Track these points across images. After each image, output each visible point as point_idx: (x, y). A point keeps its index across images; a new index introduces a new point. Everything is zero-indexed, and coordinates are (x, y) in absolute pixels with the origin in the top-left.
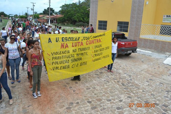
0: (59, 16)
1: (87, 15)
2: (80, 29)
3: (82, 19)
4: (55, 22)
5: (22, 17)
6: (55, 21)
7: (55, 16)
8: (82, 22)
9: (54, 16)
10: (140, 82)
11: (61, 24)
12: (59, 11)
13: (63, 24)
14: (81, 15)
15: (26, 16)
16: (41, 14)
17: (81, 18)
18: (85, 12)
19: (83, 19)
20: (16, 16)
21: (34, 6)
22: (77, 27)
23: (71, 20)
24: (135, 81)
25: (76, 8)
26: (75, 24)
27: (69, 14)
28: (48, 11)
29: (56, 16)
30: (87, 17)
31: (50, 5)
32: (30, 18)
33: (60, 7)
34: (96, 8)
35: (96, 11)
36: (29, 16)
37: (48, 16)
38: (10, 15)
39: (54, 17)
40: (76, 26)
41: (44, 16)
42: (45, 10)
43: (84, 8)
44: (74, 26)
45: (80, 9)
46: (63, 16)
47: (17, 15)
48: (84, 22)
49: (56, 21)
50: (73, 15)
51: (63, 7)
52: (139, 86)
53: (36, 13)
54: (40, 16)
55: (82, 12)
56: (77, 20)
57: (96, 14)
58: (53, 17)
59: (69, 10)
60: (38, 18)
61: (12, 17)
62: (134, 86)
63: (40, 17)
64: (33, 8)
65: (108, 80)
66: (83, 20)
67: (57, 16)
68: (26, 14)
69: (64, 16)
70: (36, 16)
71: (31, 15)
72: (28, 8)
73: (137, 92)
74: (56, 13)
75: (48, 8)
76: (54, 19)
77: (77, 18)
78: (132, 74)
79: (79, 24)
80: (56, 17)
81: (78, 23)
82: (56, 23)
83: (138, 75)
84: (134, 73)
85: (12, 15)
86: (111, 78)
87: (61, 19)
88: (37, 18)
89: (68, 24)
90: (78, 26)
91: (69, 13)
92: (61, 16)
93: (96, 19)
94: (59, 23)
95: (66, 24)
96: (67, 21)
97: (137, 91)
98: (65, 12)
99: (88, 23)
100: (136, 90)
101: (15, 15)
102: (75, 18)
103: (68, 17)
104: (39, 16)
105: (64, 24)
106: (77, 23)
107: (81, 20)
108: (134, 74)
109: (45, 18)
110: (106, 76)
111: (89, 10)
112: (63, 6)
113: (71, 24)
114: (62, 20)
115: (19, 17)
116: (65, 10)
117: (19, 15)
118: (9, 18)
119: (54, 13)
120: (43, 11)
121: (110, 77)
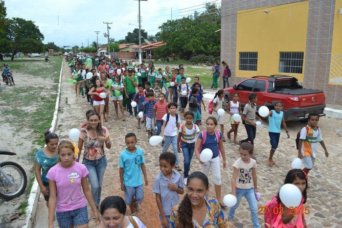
0: (158, 44)
1: (217, 40)
2: (200, 67)
3: (202, 48)
4: (149, 57)
5: (87, 51)
6: (150, 55)
7: (149, 45)
8: (202, 54)
9: (147, 44)
10: (339, 182)
11: (162, 60)
12: (156, 35)
13: (165, 60)
14: (201, 40)
15: (94, 48)
16: (122, 42)
17: (200, 45)
18: (207, 34)
19: (205, 47)
20: (76, 49)
21: (109, 28)
22: (194, 65)
23: (182, 51)
24: (328, 180)
25: (190, 27)
26: (188, 59)
27: (177, 40)
28: (136, 36)
29: (151, 44)
30: (212, 43)
31: (140, 26)
32: (101, 51)
33: (159, 28)
34: (234, 27)
35: (234, 33)
36: (99, 48)
37: (136, 46)
38: (64, 47)
39: (148, 47)
40: (192, 62)
41: (128, 47)
42: (129, 33)
43: (207, 26)
44: (187, 64)
45: (198, 29)
46: (165, 44)
47: (77, 47)
48: (207, 54)
49: (152, 54)
50: (185, 41)
51: (164, 28)
52: (337, 189)
53: (113, 40)
54: (121, 46)
55: (201, 35)
56: (194, 51)
57: (234, 39)
58: (146, 47)
59: (176, 32)
60: (117, 50)
61: (68, 51)
62: (325, 191)
63: (120, 48)
64: (107, 33)
65: (272, 177)
66: (206, 50)
67: (153, 44)
68: (95, 44)
69: (167, 45)
70: (113, 47)
71: (103, 46)
72: (97, 33)
73: (333, 204)
74: (151, 39)
75: (136, 31)
76: (148, 51)
77: (194, 46)
78: (319, 162)
79: (196, 59)
80: (151, 46)
81: (195, 56)
82: (152, 59)
83: (332, 165)
84: (324, 161)
85: (68, 47)
86: (277, 173)
87: (162, 50)
88: (115, 51)
89: (174, 59)
90: (196, 62)
91: (177, 39)
92: (161, 45)
93: (234, 51)
94: (158, 58)
95: (171, 59)
96: (173, 54)
97: (334, 201)
98: (168, 36)
99: (217, 54)
100: (331, 200)
101: (73, 48)
102: (189, 46)
103: (174, 47)
104: (118, 47)
105: (168, 60)
106: (194, 58)
107: (202, 51)
108: (323, 163)
109: (130, 50)
110: (265, 169)
111: (220, 31)
112: (165, 24)
113: (182, 58)
114: (164, 52)
115: (81, 51)
116: (169, 32)
117: (82, 47)
118: (64, 53)
119: (147, 39)
120: (126, 37)
121: (274, 172)
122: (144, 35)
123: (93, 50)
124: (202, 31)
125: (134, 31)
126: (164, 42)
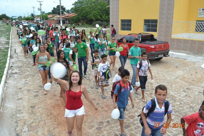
0: (72, 15)
1: (107, 12)
3: (99, 17)
4: (67, 23)
5: (27, 19)
6: (67, 21)
7: (67, 16)
8: (99, 21)
9: (65, 15)
10: (176, 93)
11: (75, 25)
12: (71, 9)
13: (77, 25)
14: (98, 12)
15: (32, 17)
16: (49, 14)
17: (98, 16)
18: (102, 9)
19: (101, 17)
20: (20, 18)
21: (41, 5)
23: (87, 19)
24: (170, 92)
25: (91, 4)
26: (91, 24)
27: (84, 13)
28: (58, 10)
29: (68, 15)
30: (105, 14)
31: (60, 3)
32: (37, 19)
33: (73, 5)
34: (118, 4)
35: (118, 8)
36: (35, 17)
37: (59, 16)
38: (13, 17)
39: (66, 17)
40: (93, 26)
41: (53, 17)
42: (54, 8)
43: (102, 4)
44: (90, 27)
45: (96, 5)
46: (77, 15)
47: (21, 17)
48: (102, 21)
49: (68, 21)
50: (89, 13)
51: (75, 4)
52: (175, 97)
53: (44, 13)
54: (49, 16)
55: (99, 9)
56: (94, 19)
57: (118, 11)
58: (65, 17)
59: (83, 7)
60: (47, 19)
61: (15, 19)
62: (169, 98)
64: (40, 8)
66: (101, 18)
68: (32, 15)
69: (78, 15)
70: (44, 17)
71: (38, 16)
72: (34, 8)
73: (173, 105)
74: (68, 12)
75: (58, 6)
76: (66, 19)
77: (94, 16)
78: (166, 83)
80: (68, 16)
82: (69, 24)
83: (173, 84)
84: (168, 82)
85: (15, 17)
87: (74, 19)
88: (45, 19)
89: (82, 24)
91: (84, 11)
92: (74, 15)
93: (117, 18)
94: (73, 24)
95: (80, 24)
96: (82, 21)
98: (78, 9)
99: (108, 21)
100: (172, 103)
101: (18, 17)
102: (91, 16)
103: (82, 16)
104: (47, 16)
105: (79, 25)
106: (94, 23)
107: (99, 19)
108: (168, 83)
109: (55, 18)
111: (109, 7)
112: (76, 3)
113: (87, 23)
114: (76, 20)
115: (24, 19)
116: (79, 7)
117: (24, 17)
118: (12, 21)
119: (65, 11)
120: (52, 10)
122: (64, 9)
123: (31, 18)
124: (99, 7)
125: (57, 7)
126: (76, 14)
